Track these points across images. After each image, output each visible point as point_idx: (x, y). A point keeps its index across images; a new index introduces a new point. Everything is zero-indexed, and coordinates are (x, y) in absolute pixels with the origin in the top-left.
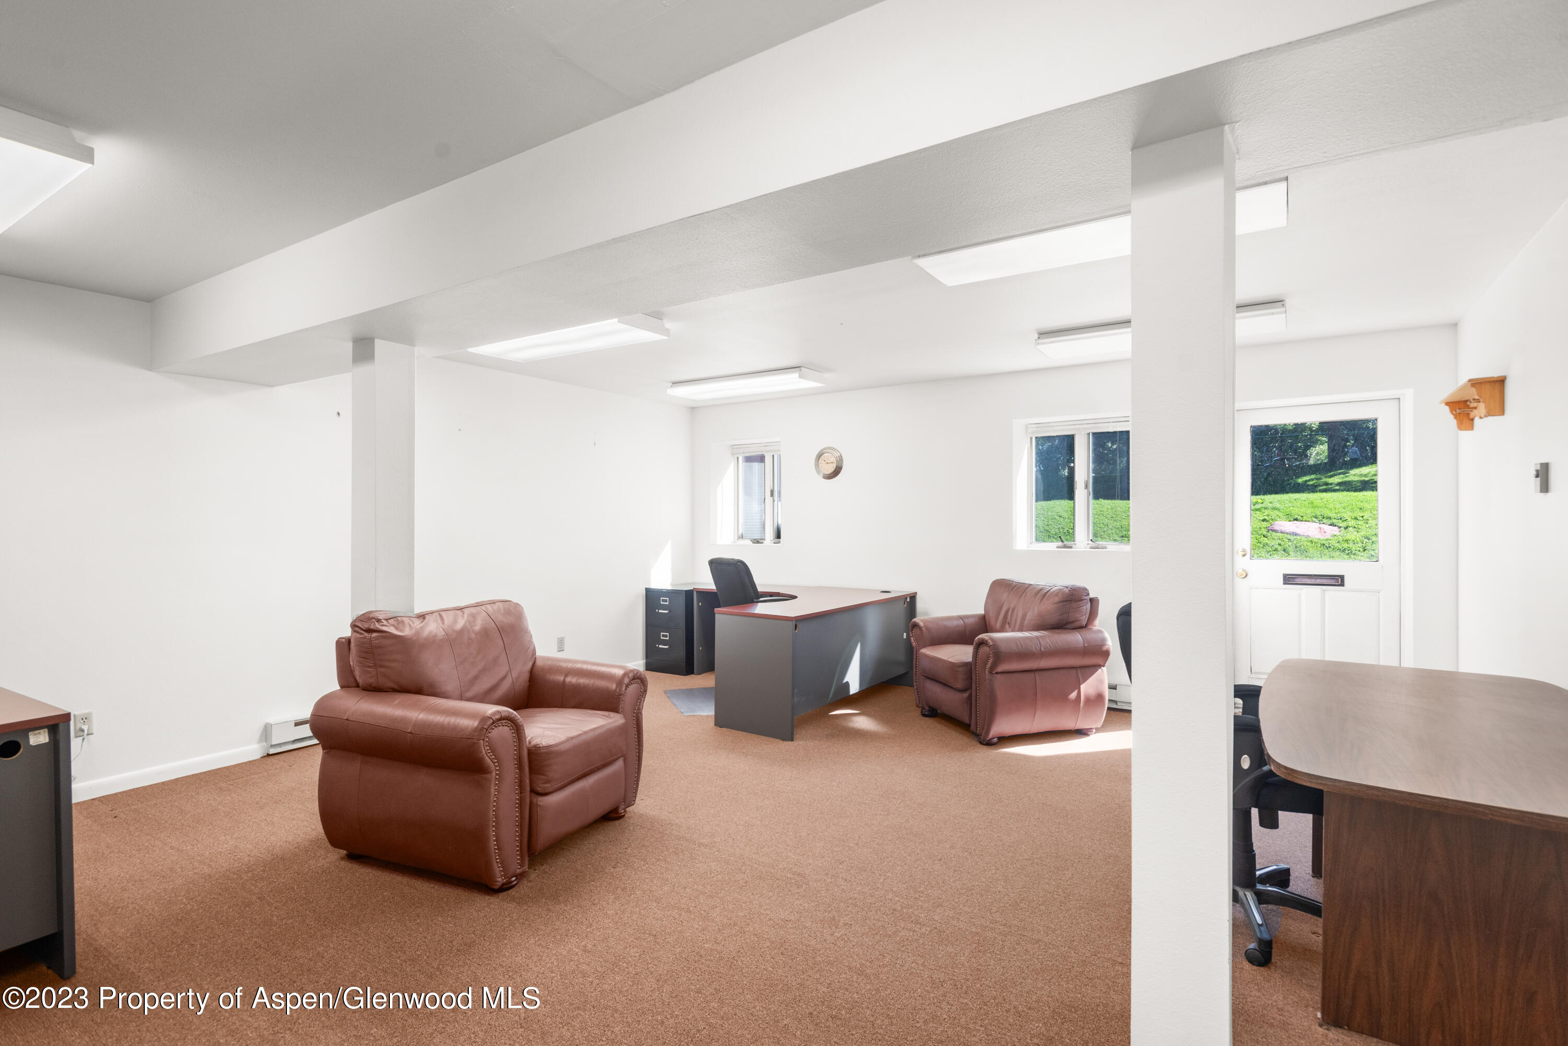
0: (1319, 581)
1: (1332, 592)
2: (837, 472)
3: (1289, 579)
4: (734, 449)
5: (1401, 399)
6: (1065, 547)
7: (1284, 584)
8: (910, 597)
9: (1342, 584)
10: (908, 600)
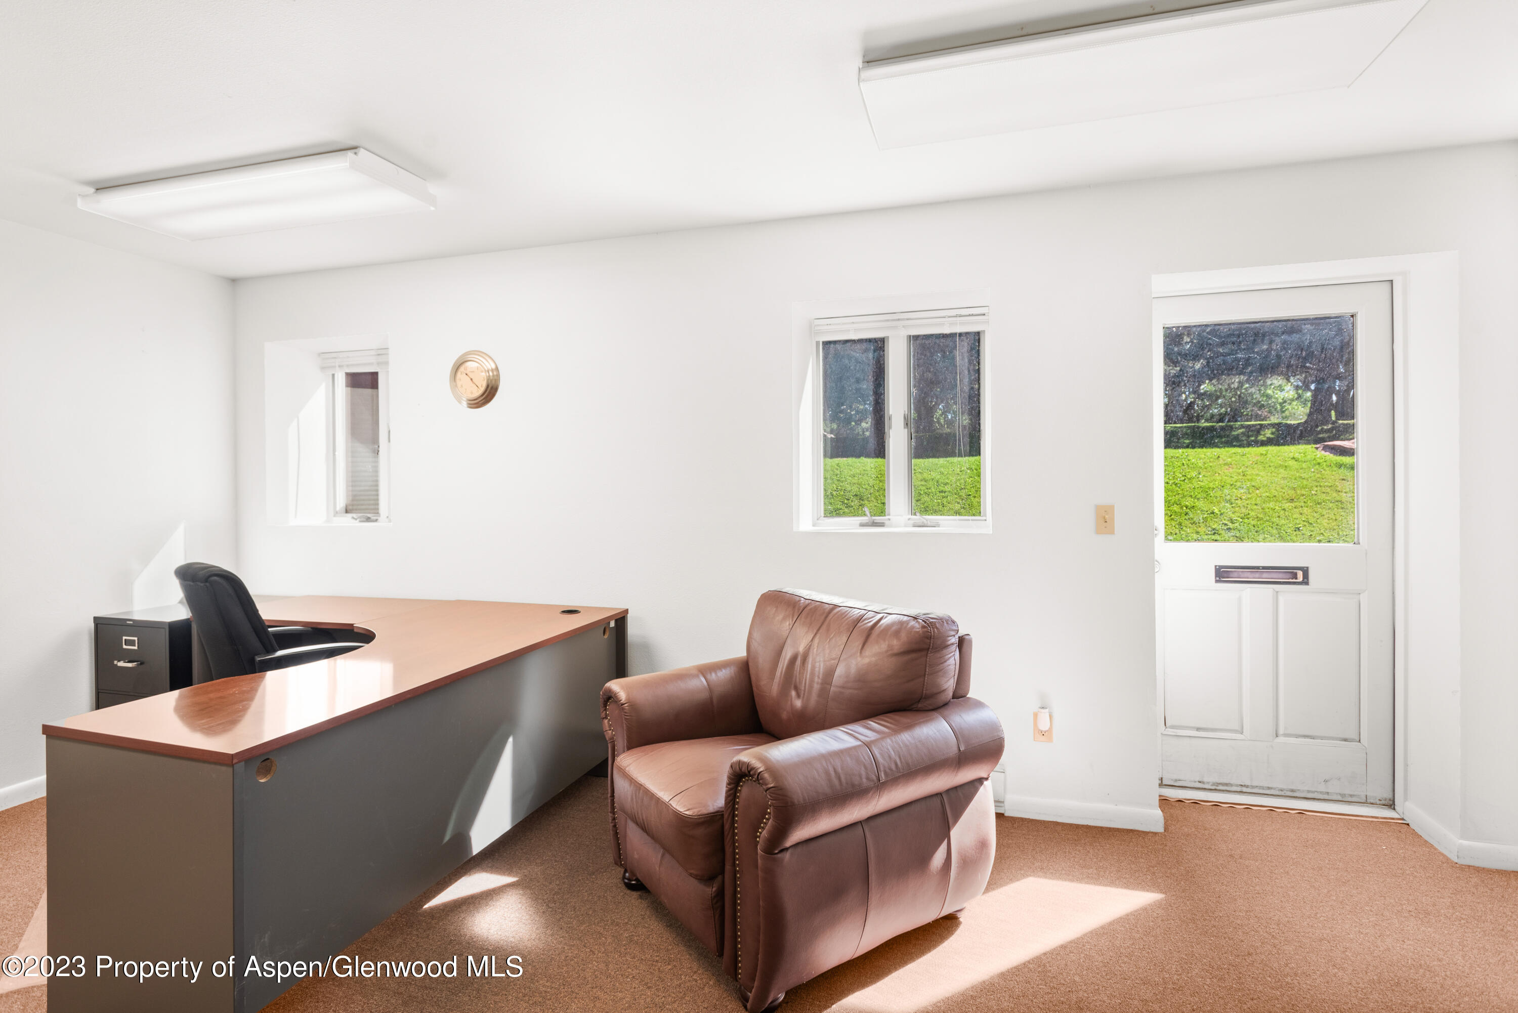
0: (1266, 577)
1: (1289, 594)
2: (490, 393)
3: (1223, 574)
4: (326, 360)
5: (1393, 281)
6: (875, 524)
7: (1217, 581)
8: (616, 621)
9: (1306, 582)
10: (612, 624)
